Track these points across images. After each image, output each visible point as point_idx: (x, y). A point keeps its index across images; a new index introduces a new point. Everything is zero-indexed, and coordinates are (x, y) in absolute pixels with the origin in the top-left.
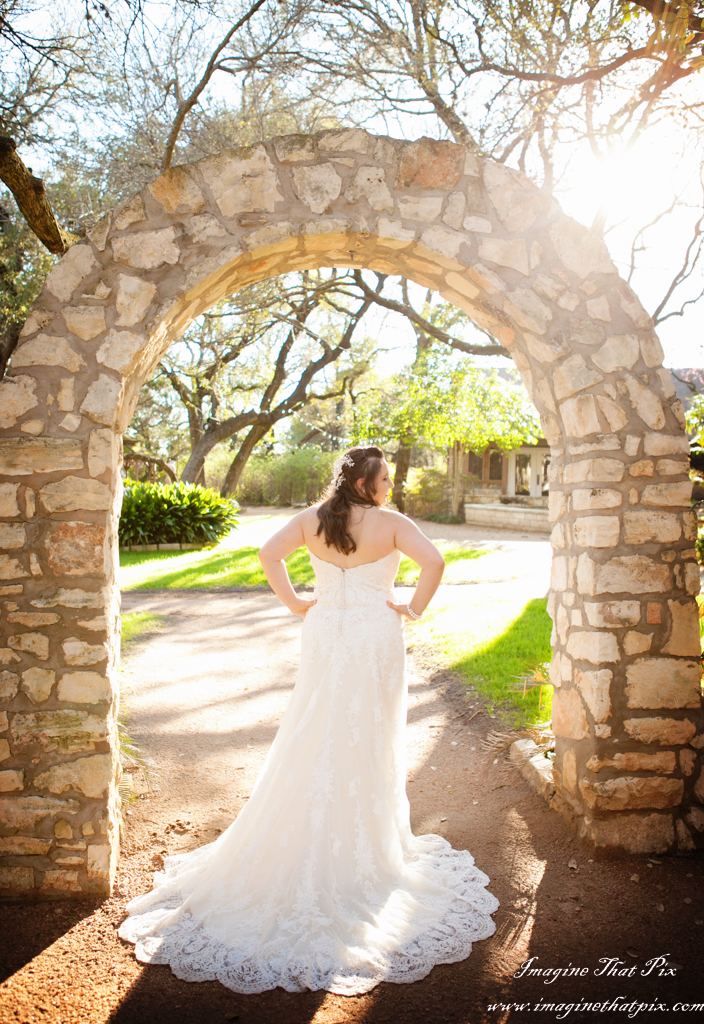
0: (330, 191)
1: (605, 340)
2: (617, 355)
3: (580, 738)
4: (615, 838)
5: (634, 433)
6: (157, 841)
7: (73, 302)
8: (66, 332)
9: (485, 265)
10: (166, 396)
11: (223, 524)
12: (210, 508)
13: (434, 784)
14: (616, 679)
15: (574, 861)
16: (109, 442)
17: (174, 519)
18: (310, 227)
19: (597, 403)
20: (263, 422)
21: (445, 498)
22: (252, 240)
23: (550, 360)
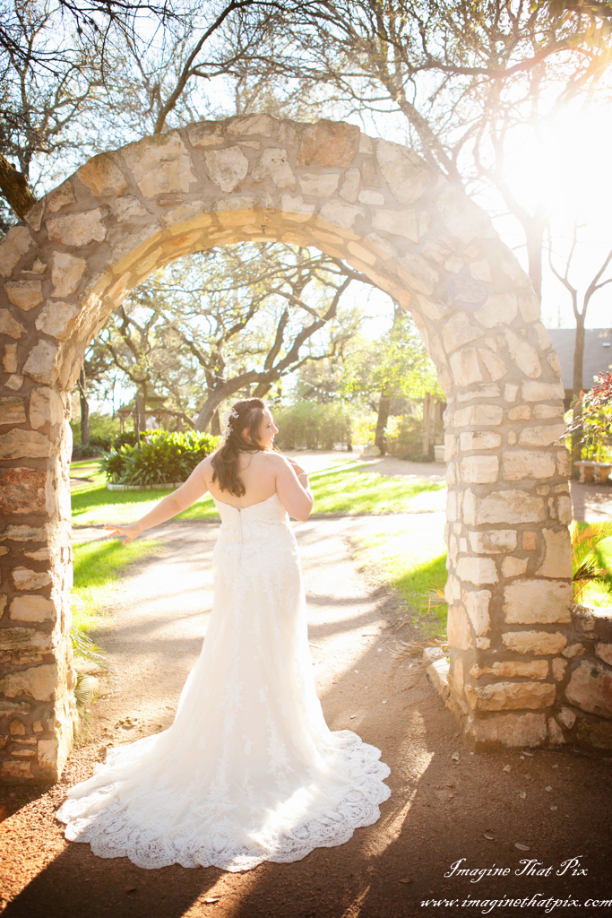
0: (238, 172)
1: (486, 299)
2: (498, 311)
3: (466, 648)
4: (494, 734)
5: (512, 381)
6: (106, 735)
7: (14, 277)
8: (8, 303)
9: (378, 234)
13: (354, 686)
14: (495, 598)
15: (457, 753)
16: (47, 399)
17: (187, 462)
18: (220, 205)
19: (479, 356)
21: (419, 441)
22: (169, 218)
23: (439, 318)
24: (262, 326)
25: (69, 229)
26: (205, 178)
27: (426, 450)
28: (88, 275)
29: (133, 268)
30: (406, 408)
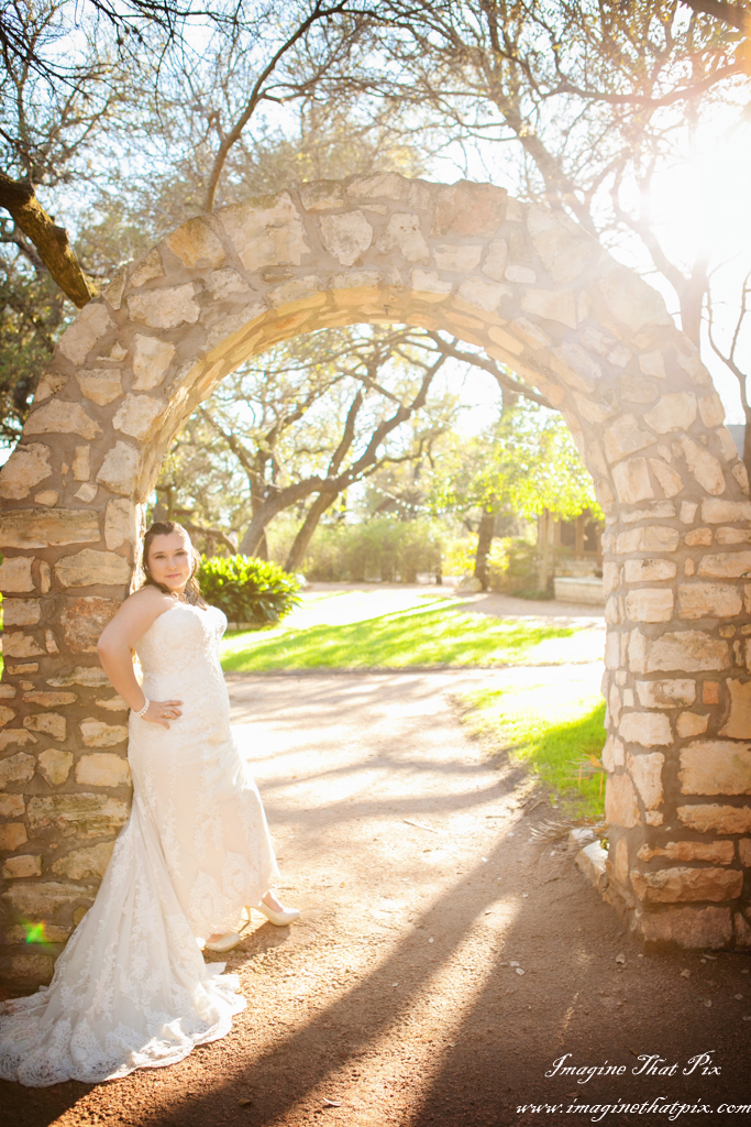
0: (360, 241)
1: (659, 398)
2: (674, 414)
3: (631, 826)
4: (667, 932)
5: (690, 499)
7: (88, 365)
8: (80, 396)
9: (528, 319)
10: (226, 460)
11: (284, 602)
12: (270, 584)
13: (483, 876)
14: (669, 763)
15: (623, 955)
16: (127, 513)
17: (230, 596)
18: (339, 281)
19: (650, 468)
20: (331, 489)
21: (533, 571)
22: (277, 295)
23: (600, 421)
25: (155, 308)
26: (320, 248)
27: (542, 583)
28: (177, 364)
29: (230, 352)
30: (512, 528)
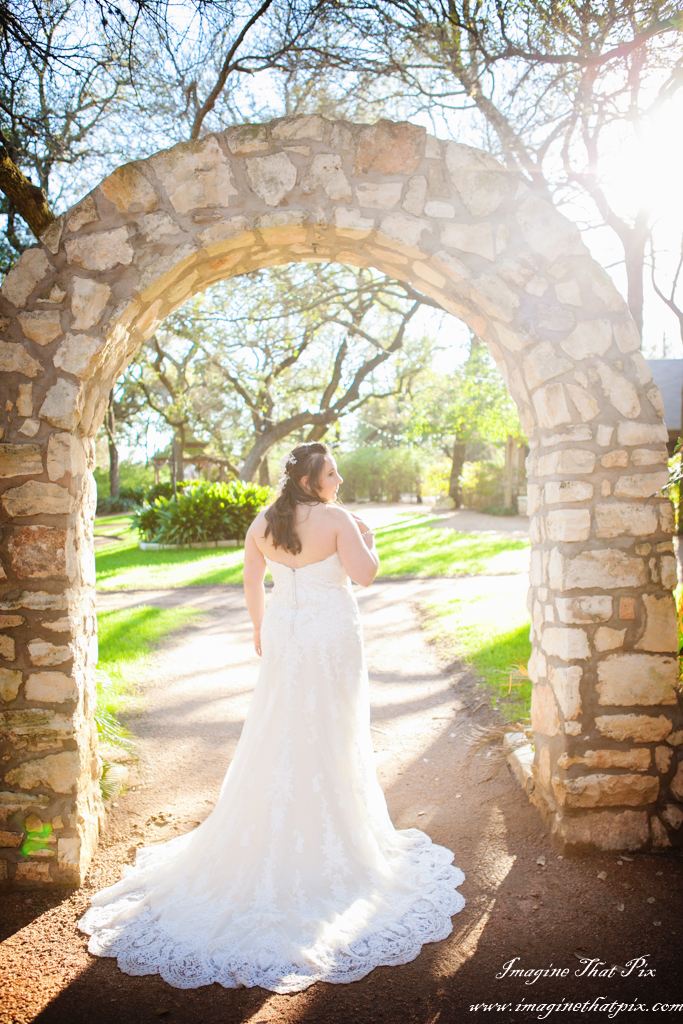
0: (284, 182)
1: (575, 326)
2: (589, 341)
3: (553, 734)
4: (586, 835)
5: (606, 423)
6: (136, 833)
7: (28, 307)
8: (22, 337)
9: (447, 252)
13: (422, 777)
14: (587, 675)
15: (543, 857)
16: (67, 446)
17: (231, 517)
18: (265, 221)
19: (567, 392)
20: (320, 422)
21: (500, 491)
22: (206, 237)
23: (519, 349)
24: (318, 358)
25: (91, 251)
26: (247, 190)
27: (508, 501)
28: (113, 303)
29: (165, 294)
30: (485, 453)
